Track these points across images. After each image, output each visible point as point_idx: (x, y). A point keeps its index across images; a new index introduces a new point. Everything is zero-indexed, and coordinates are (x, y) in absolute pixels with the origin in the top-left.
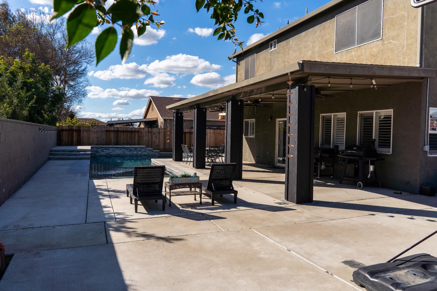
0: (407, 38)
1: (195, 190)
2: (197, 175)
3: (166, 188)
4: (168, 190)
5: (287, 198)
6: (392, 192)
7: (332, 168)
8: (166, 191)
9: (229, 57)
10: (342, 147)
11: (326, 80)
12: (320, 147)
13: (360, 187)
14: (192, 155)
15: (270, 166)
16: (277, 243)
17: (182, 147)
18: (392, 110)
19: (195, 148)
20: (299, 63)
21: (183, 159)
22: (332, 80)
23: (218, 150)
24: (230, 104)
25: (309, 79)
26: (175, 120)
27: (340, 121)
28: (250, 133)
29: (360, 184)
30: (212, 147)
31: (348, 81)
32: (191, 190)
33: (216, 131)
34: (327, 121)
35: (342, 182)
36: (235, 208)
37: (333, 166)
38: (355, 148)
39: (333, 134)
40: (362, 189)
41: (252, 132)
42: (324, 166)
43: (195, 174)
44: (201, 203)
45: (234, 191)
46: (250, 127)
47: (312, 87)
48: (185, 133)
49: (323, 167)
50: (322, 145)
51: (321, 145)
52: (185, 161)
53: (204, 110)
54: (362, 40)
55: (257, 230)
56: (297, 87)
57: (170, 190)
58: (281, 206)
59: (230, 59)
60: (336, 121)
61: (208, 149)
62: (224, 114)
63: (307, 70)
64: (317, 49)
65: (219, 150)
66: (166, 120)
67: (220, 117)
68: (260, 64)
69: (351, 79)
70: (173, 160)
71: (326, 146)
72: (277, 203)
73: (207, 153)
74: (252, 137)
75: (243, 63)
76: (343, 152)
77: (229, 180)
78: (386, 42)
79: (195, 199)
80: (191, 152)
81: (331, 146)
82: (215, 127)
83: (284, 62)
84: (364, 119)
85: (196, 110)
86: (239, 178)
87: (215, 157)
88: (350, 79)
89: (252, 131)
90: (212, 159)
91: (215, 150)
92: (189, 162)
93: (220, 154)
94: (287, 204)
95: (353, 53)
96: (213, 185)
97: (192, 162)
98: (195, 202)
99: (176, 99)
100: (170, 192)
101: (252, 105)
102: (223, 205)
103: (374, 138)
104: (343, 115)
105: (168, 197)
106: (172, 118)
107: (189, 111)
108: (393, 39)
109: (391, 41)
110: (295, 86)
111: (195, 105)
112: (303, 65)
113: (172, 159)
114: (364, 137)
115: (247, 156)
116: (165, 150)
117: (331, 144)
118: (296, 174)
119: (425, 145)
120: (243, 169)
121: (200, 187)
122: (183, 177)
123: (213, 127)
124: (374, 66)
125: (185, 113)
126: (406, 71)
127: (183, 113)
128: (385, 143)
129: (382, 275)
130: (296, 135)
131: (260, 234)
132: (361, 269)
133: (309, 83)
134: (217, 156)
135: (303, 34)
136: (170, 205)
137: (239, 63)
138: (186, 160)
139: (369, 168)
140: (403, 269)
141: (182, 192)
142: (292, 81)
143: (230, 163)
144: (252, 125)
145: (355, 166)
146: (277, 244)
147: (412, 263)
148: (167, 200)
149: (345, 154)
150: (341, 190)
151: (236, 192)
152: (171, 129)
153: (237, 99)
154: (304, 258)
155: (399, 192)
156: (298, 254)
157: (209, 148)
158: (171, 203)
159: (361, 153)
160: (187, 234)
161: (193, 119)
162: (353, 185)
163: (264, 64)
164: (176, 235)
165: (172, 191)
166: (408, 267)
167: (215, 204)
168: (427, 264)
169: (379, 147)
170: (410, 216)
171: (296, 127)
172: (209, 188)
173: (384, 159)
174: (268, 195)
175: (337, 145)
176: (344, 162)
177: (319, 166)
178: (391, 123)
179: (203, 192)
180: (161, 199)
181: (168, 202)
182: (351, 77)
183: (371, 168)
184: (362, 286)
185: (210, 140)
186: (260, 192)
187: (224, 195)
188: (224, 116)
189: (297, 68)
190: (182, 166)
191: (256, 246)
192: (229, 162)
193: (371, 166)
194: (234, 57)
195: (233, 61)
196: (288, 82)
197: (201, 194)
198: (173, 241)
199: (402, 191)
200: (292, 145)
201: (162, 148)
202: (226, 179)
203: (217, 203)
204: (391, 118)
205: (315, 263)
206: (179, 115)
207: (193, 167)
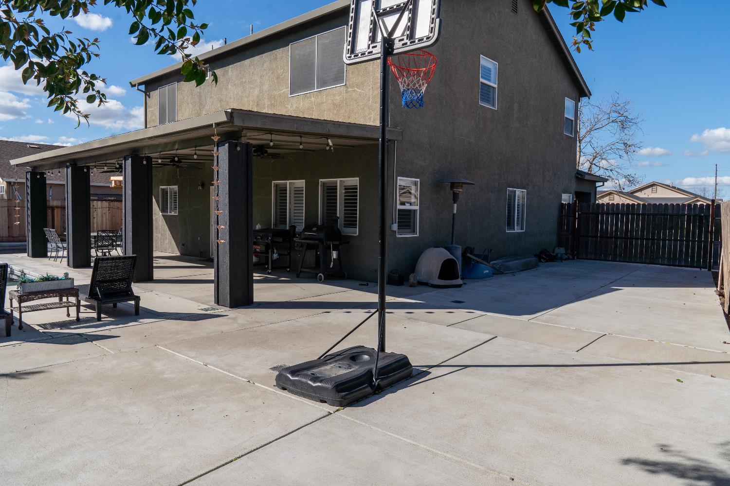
0: (372, 88)
1: (68, 299)
2: (70, 276)
3: (11, 300)
4: (16, 304)
5: (218, 302)
6: (357, 283)
7: (288, 257)
8: (11, 306)
9: (131, 83)
10: (300, 228)
11: (268, 137)
12: (272, 228)
13: (321, 280)
14: (65, 245)
15: (204, 259)
16: (192, 358)
17: (46, 232)
18: (358, 179)
19: (69, 232)
20: (226, 112)
21: (49, 254)
22: (274, 137)
23: (113, 236)
24: (129, 162)
25: (243, 135)
26: (29, 184)
27: (298, 191)
28: (171, 208)
29: (321, 276)
30: (103, 231)
31: (298, 139)
32: (61, 300)
33: (112, 203)
34: (282, 191)
35: (301, 276)
36: (136, 321)
37: (289, 254)
38: (315, 229)
39: (290, 209)
40: (324, 283)
41: (173, 206)
42: (277, 255)
43: (66, 274)
44: (78, 319)
45: (134, 297)
46: (171, 198)
47: (248, 145)
48: (53, 208)
49: (275, 256)
50: (276, 225)
51: (274, 225)
52: (51, 257)
53: (85, 170)
54: (323, 83)
55: (166, 346)
56: (227, 145)
57: (20, 304)
58: (208, 312)
59: (133, 86)
60: (293, 192)
61: (95, 234)
62: (121, 178)
63: (238, 122)
64: (266, 87)
65: (116, 236)
66: (12, 184)
67: (113, 182)
68: (184, 99)
69: (301, 137)
70: (28, 255)
71: (281, 227)
72: (202, 310)
73: (95, 241)
74: (173, 213)
75: (155, 94)
76: (300, 234)
77: (126, 281)
78: (350, 90)
79: (68, 315)
80: (63, 240)
81: (286, 226)
82: (111, 197)
83: (221, 100)
84: (328, 189)
85: (70, 170)
86: (148, 278)
87: (110, 247)
88: (299, 137)
89: (173, 204)
90: (104, 251)
91: (108, 236)
92: (60, 257)
93: (118, 243)
94: (217, 309)
95: (313, 99)
96: (98, 289)
97: (65, 257)
98: (68, 319)
99: (31, 146)
100: (20, 307)
101: (169, 165)
102: (117, 319)
103: (338, 215)
104: (301, 183)
105: (16, 314)
106: (24, 181)
107: (57, 170)
108: (358, 86)
109: (356, 89)
110: (224, 143)
111: (67, 161)
112: (232, 115)
113: (26, 255)
114: (327, 213)
115: (167, 244)
116: (11, 238)
117: (286, 224)
118: (228, 267)
119: (393, 224)
120: (154, 265)
121: (76, 295)
122: (44, 281)
123: (108, 197)
124: (328, 122)
125: (49, 174)
126: (367, 131)
127: (44, 173)
128: (350, 222)
129: (305, 372)
130: (227, 212)
131: (170, 351)
132: (283, 369)
133: (244, 140)
134: (113, 247)
135: (247, 62)
136: (21, 327)
137: (149, 94)
138: (54, 254)
139: (330, 255)
140: (331, 363)
141: (43, 305)
142: (218, 135)
143: (133, 254)
144: (173, 194)
145: (317, 252)
146: (192, 360)
147: (342, 356)
148: (14, 320)
149: (302, 236)
150: (296, 286)
151: (137, 299)
152: (22, 201)
153: (141, 156)
154: (224, 370)
155: (365, 283)
156: (217, 367)
157: (98, 233)
158: (23, 324)
159: (322, 235)
160: (52, 364)
161: (65, 183)
162: (313, 278)
163: (191, 100)
164: (31, 368)
165: (23, 305)
166: (336, 361)
167: (102, 320)
168: (356, 356)
169: (344, 227)
170: (367, 310)
171: (227, 201)
172: (92, 295)
173: (348, 242)
174: (191, 299)
175: (293, 224)
176: (301, 249)
177: (270, 256)
178: (357, 195)
179: (83, 303)
180: (3, 317)
181: (17, 324)
182: (301, 134)
183: (334, 255)
184: (284, 389)
185: (102, 220)
186: (179, 296)
187: (119, 305)
188: (120, 182)
189: (224, 118)
190: (47, 265)
191: (159, 366)
192: (130, 253)
193: (334, 252)
194: (140, 84)
195: (138, 89)
196: (212, 138)
197: (78, 306)
198: (26, 377)
199: (369, 282)
200: (222, 227)
201: (4, 236)
202: (120, 280)
203: (105, 318)
204: (357, 189)
205: (236, 374)
206: (38, 177)
207: (68, 265)
